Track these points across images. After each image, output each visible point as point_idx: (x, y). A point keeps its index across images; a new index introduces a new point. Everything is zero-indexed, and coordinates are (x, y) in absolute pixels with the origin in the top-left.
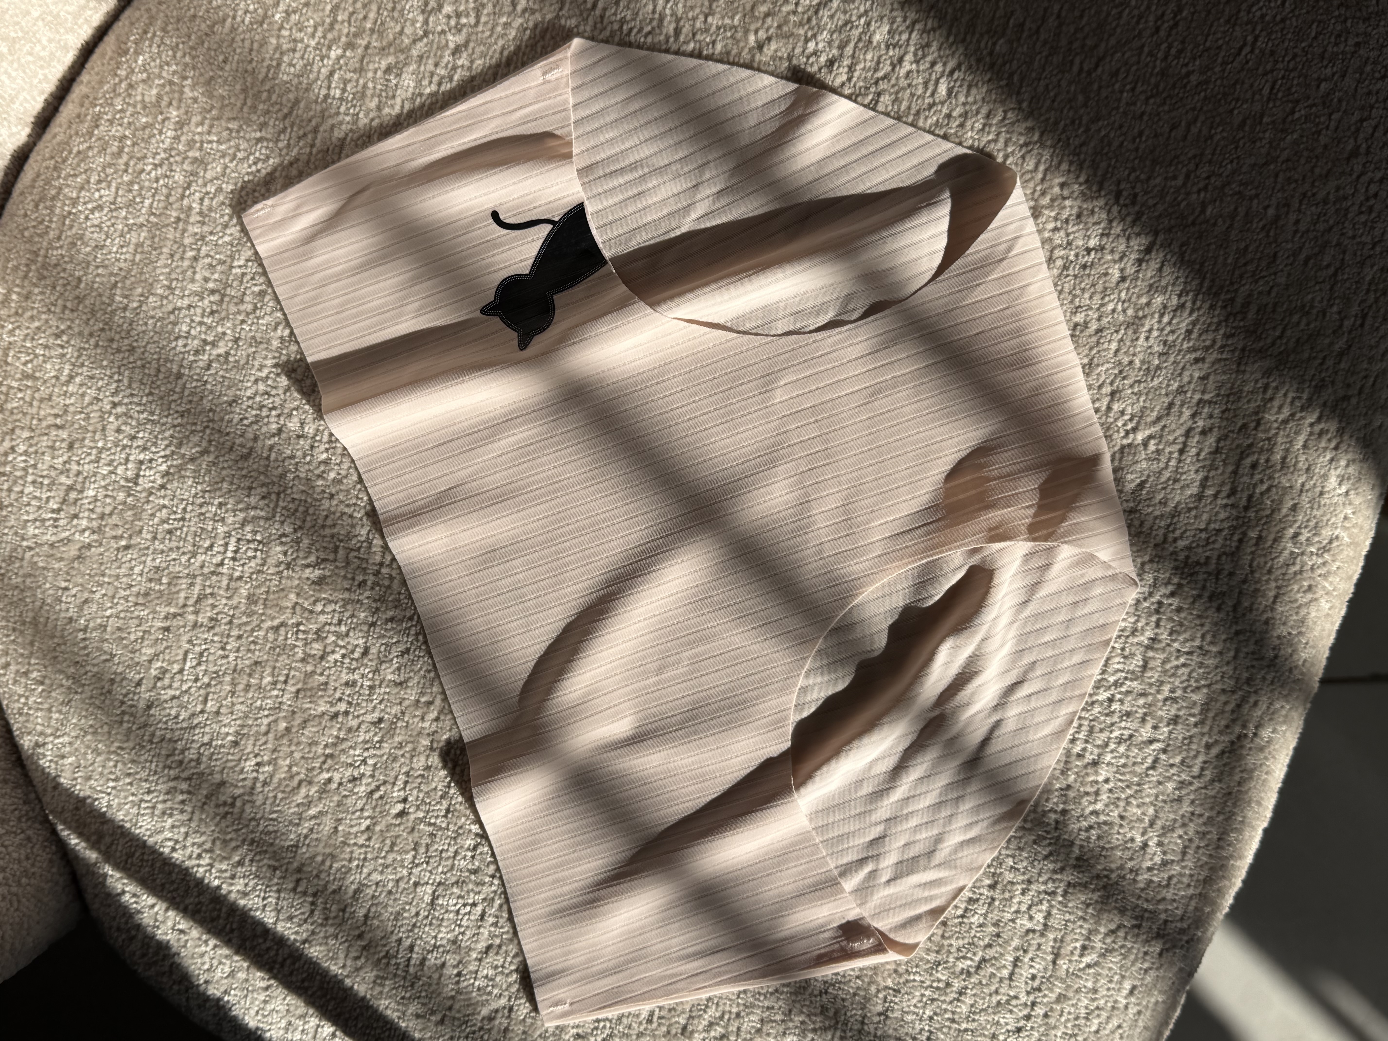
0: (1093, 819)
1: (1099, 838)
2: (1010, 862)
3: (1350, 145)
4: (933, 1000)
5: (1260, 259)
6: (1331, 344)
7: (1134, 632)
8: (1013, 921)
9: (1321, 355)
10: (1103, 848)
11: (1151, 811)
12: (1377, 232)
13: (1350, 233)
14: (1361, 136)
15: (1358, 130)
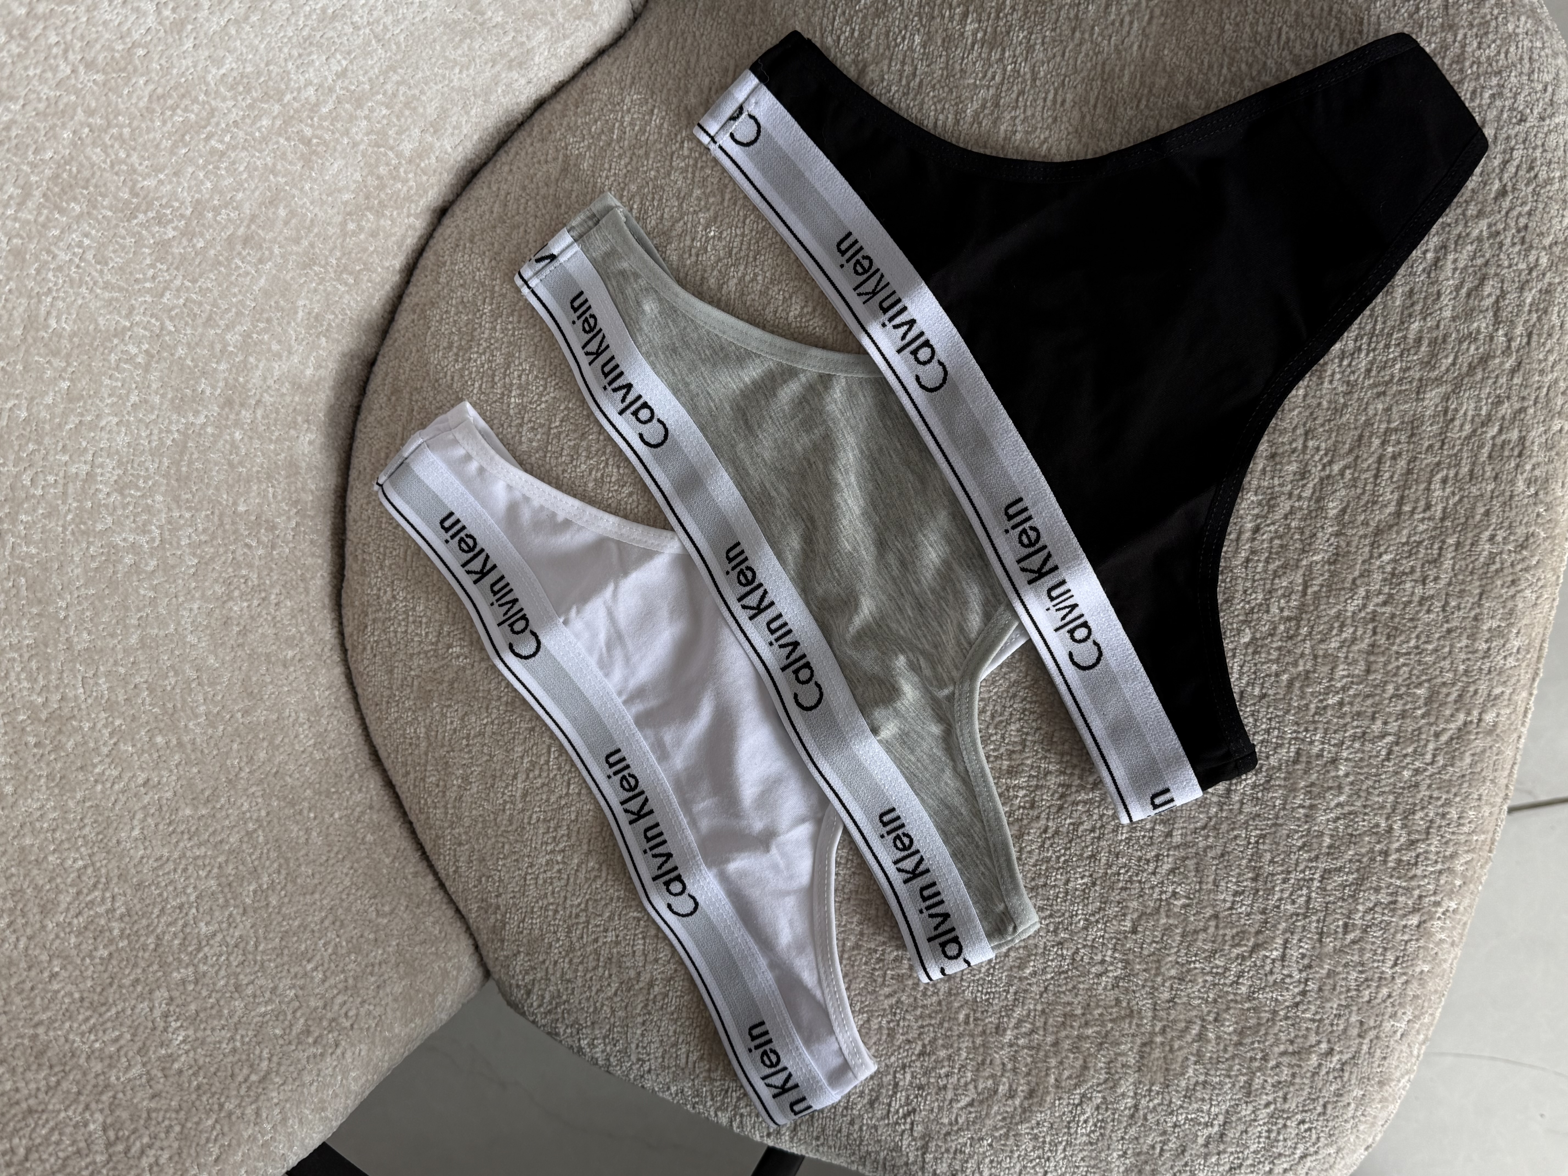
0: (1339, 811)
1: (1347, 827)
2: (1268, 856)
3: (1497, 185)
4: (1215, 985)
5: (1425, 298)
6: (1502, 363)
7: (1354, 640)
8: (1278, 907)
9: (1493, 375)
10: (1351, 835)
11: (1391, 798)
12: (1532, 259)
13: (1506, 263)
14: (1506, 176)
15: (1502, 171)
